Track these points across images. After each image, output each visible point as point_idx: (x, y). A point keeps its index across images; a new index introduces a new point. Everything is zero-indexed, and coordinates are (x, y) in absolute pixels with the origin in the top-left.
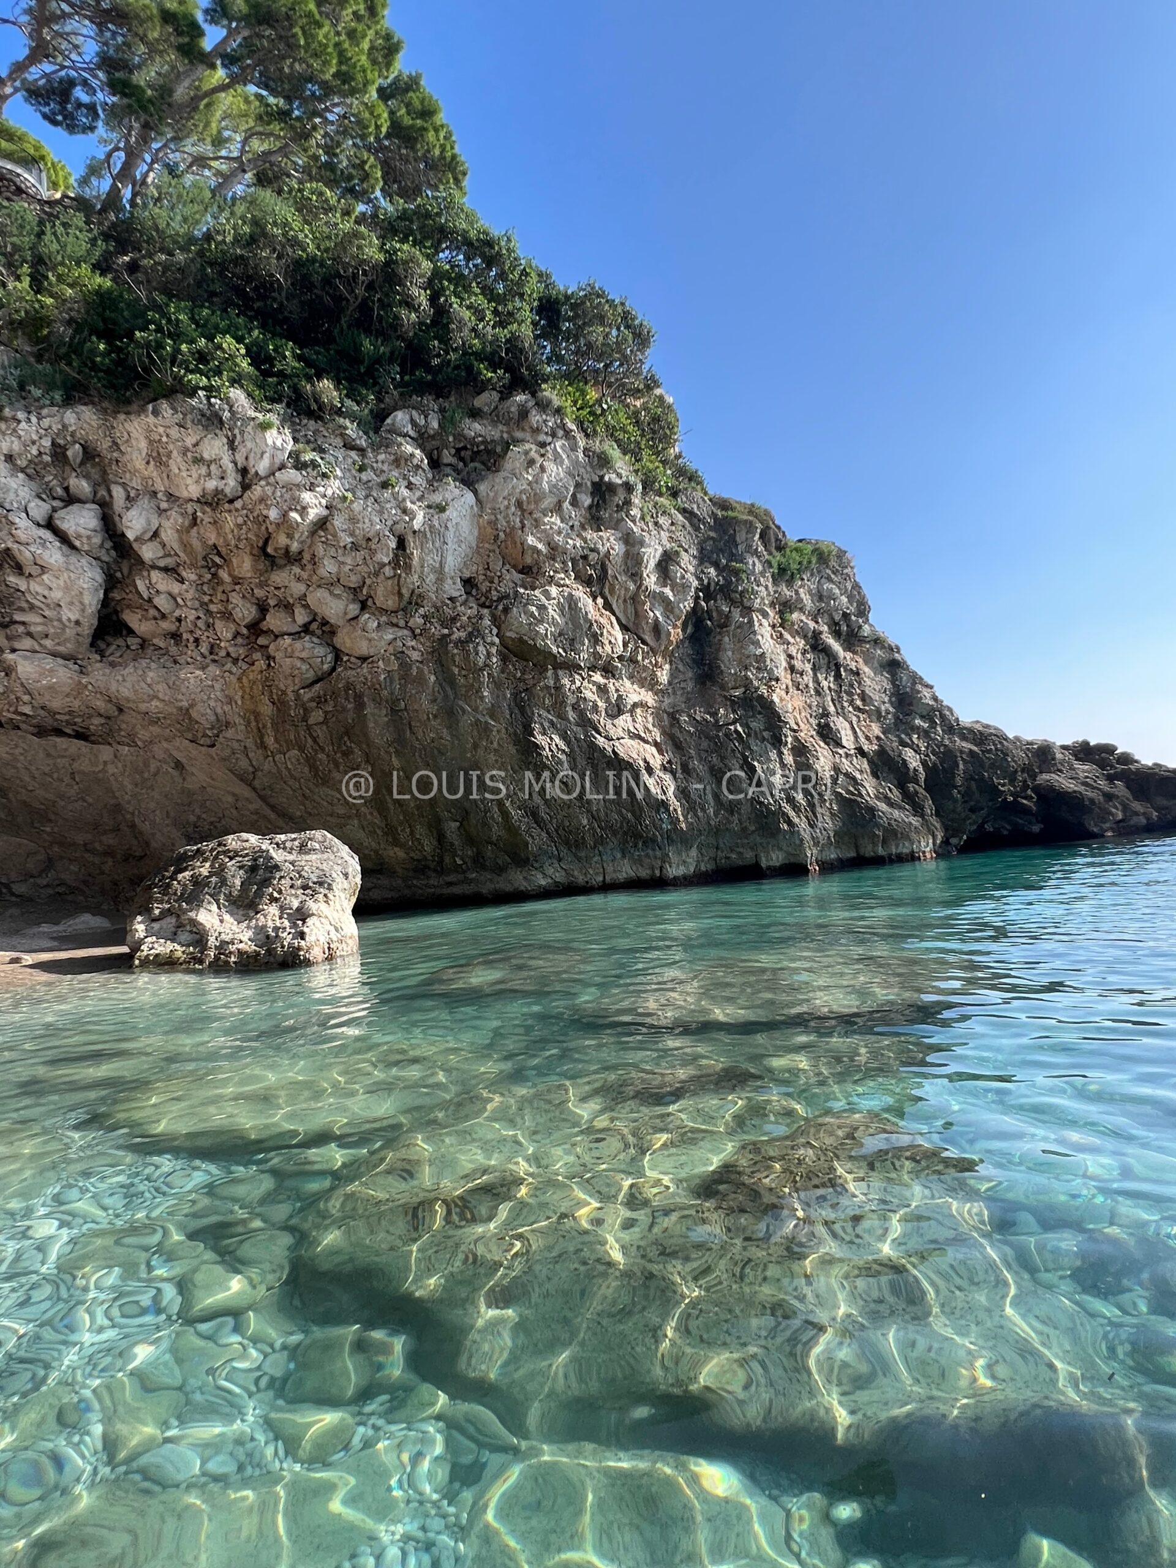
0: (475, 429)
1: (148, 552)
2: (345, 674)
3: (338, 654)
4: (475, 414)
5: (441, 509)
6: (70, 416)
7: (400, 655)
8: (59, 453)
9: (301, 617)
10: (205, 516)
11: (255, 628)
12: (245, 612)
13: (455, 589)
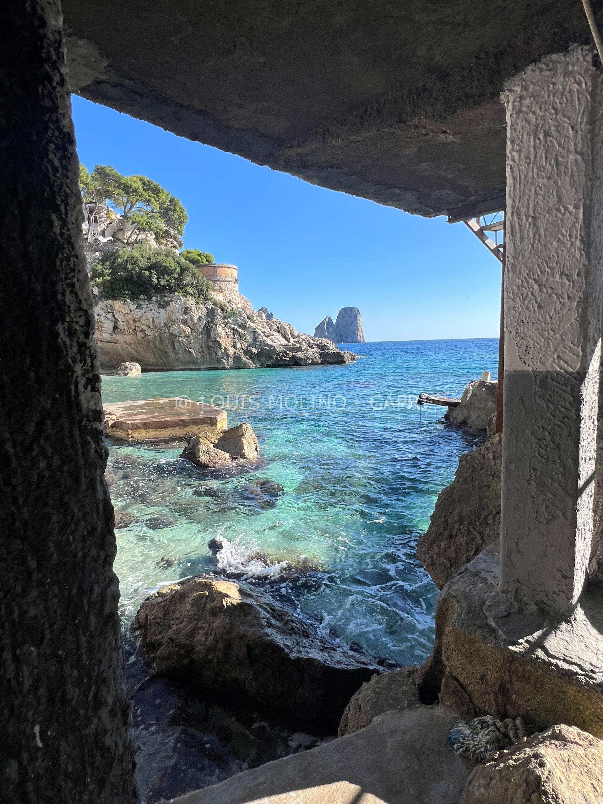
0: (166, 299)
1: (119, 319)
2: (147, 337)
3: (146, 334)
4: (166, 296)
5: (159, 313)
6: (108, 302)
7: (154, 335)
8: (106, 306)
9: (141, 329)
10: (126, 315)
11: (135, 330)
12: (133, 327)
13: (163, 324)
